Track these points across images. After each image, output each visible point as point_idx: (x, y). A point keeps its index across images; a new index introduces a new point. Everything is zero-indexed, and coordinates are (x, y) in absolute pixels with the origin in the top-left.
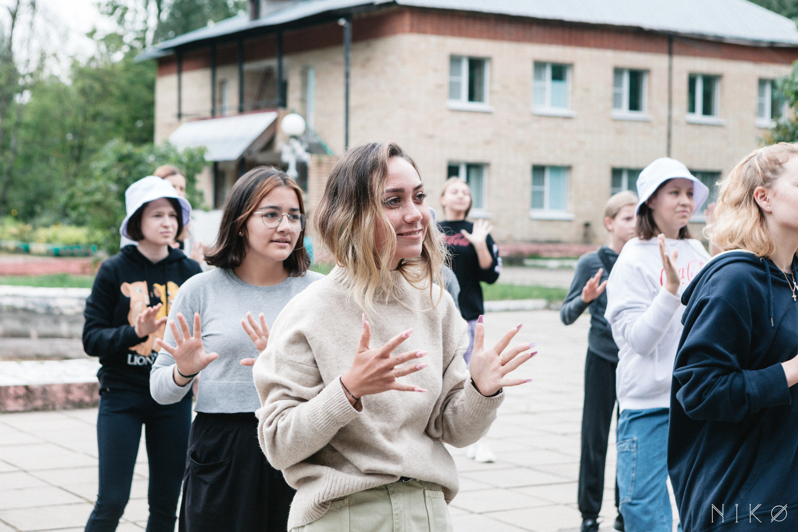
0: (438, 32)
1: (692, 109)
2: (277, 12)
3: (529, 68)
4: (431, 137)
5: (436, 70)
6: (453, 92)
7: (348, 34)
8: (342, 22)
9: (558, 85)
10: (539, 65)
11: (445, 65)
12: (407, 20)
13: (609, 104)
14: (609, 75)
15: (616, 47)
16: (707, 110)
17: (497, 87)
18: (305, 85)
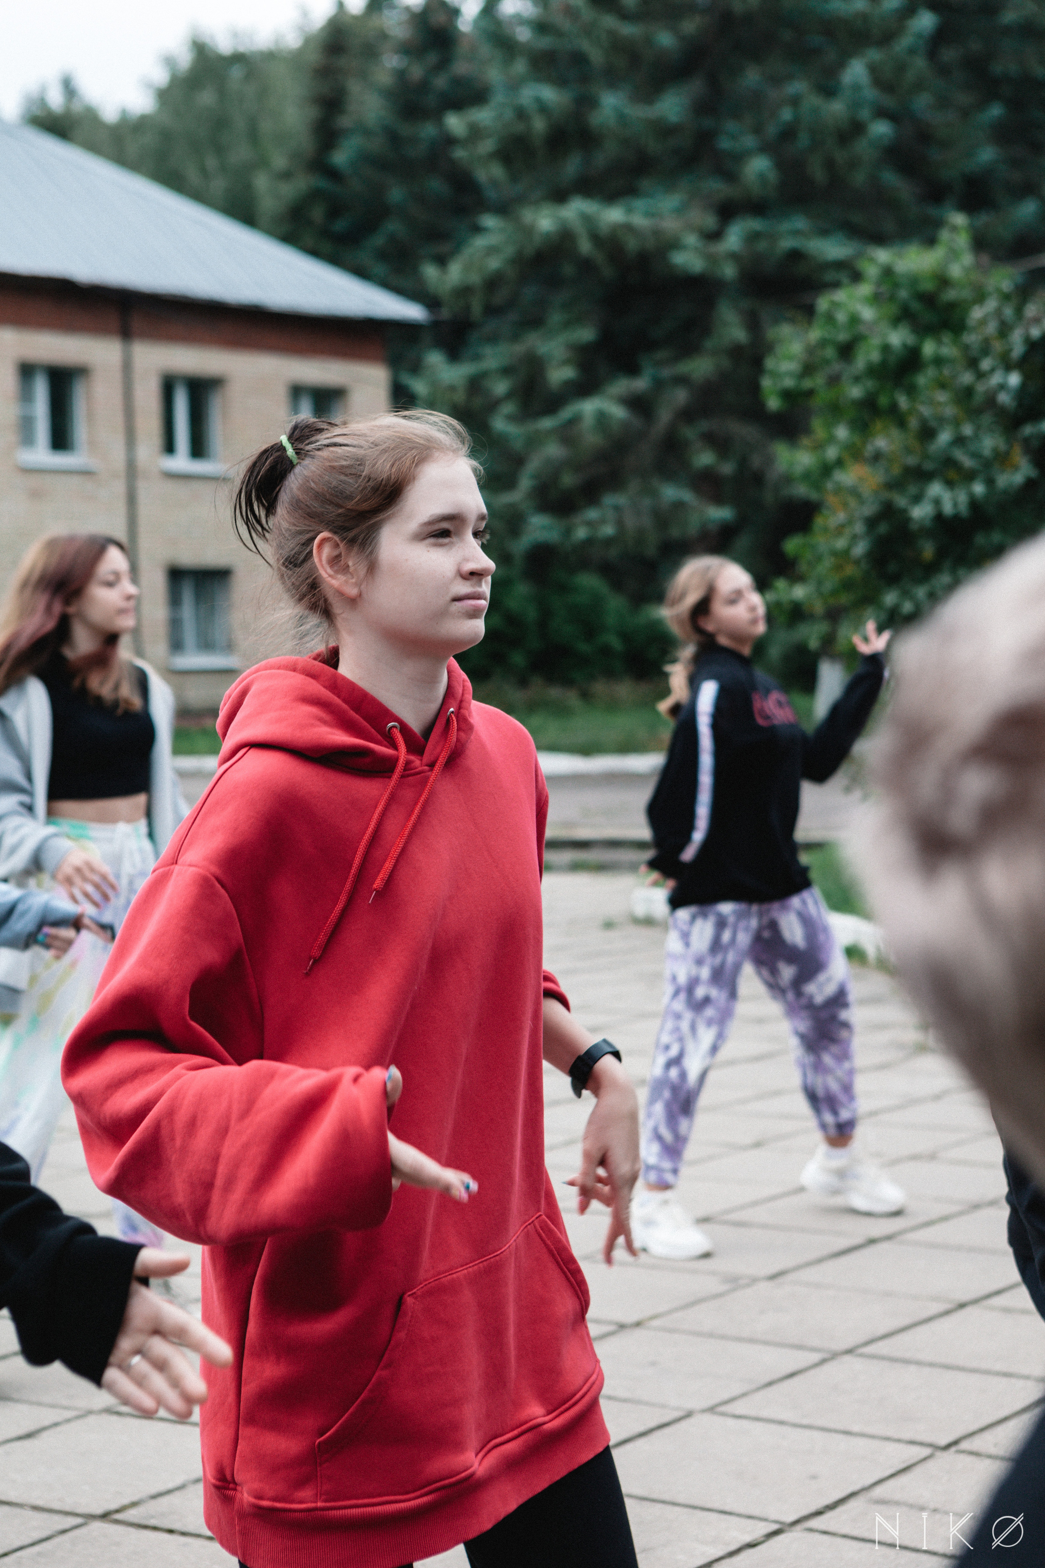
1: (169, 447)
13: (15, 435)
14: (10, 379)
16: (198, 449)
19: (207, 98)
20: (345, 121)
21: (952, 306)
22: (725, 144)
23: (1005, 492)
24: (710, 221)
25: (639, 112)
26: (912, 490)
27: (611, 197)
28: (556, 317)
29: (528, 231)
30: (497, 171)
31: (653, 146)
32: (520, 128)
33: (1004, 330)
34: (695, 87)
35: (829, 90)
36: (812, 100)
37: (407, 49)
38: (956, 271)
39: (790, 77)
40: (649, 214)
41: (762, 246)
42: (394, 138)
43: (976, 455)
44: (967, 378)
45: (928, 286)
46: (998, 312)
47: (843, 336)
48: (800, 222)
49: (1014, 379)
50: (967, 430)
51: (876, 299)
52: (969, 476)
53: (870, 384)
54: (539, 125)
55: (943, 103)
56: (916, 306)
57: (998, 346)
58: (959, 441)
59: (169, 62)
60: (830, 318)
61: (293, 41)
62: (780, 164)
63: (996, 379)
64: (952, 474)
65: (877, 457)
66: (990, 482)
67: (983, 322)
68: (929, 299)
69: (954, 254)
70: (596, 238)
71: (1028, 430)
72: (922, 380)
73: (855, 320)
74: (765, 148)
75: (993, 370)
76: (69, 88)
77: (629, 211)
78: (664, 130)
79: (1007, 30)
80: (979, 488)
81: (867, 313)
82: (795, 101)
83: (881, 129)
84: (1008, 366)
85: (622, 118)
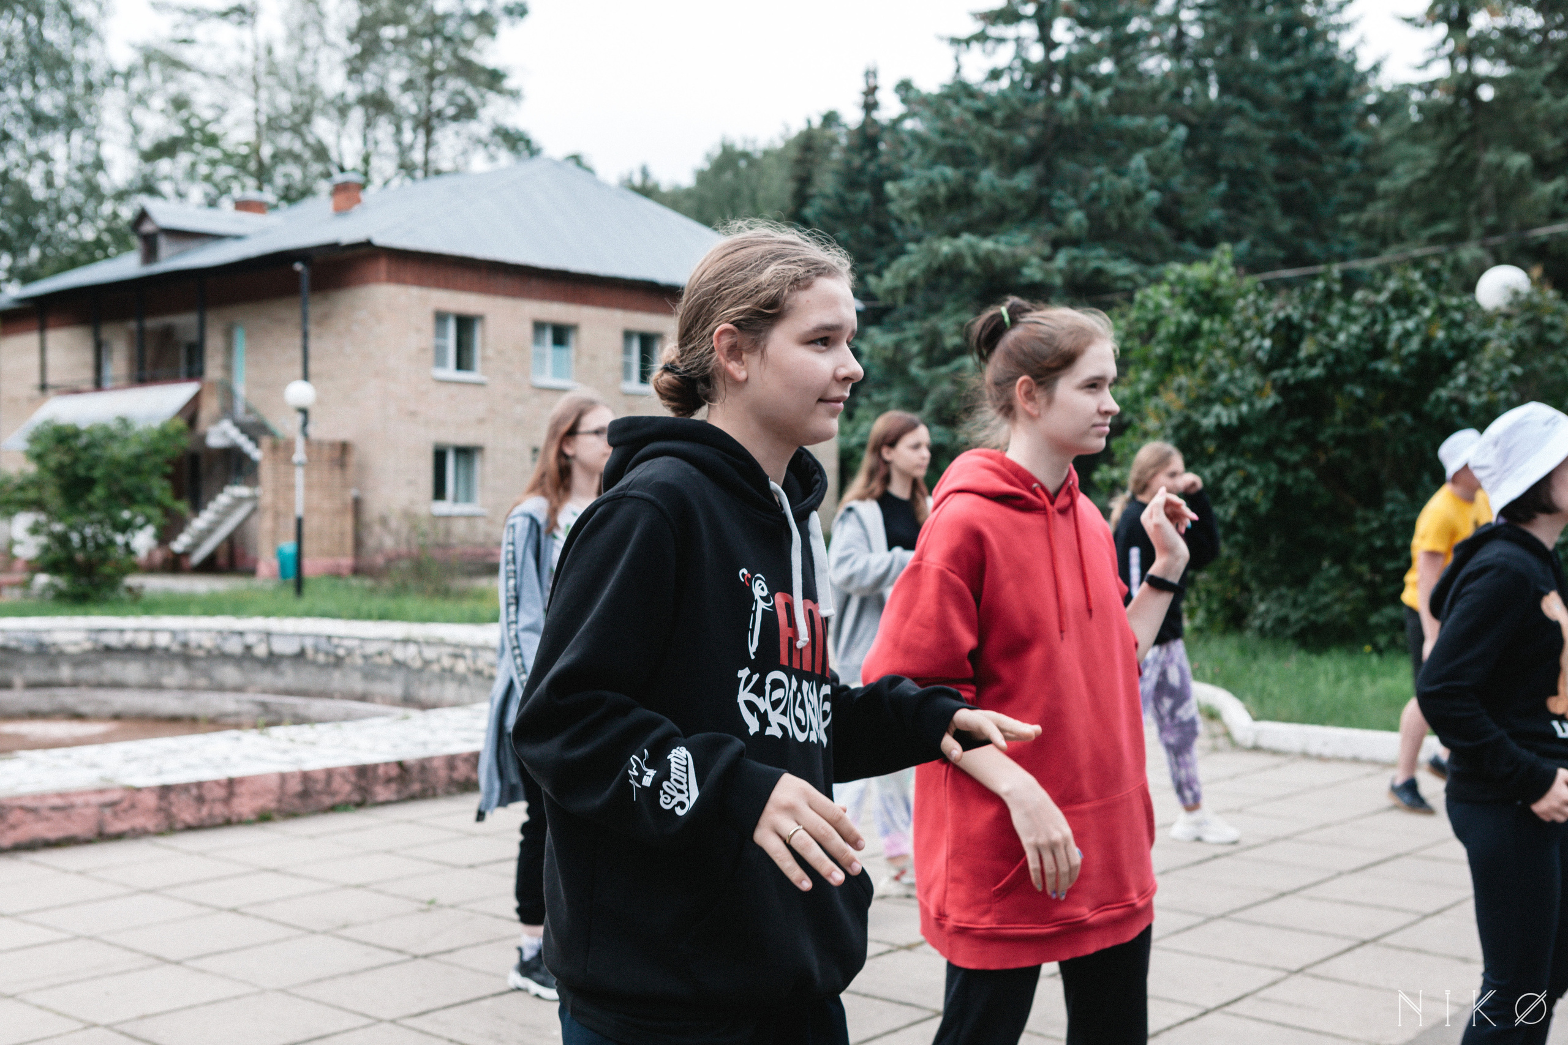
0: (420, 283)
2: (181, 253)
3: (528, 329)
4: (413, 414)
5: (418, 330)
6: (439, 360)
7: (305, 283)
8: (298, 267)
9: (562, 352)
10: (539, 326)
11: (429, 325)
12: (382, 266)
13: (619, 374)
14: (618, 340)
15: (625, 306)
17: (490, 352)
18: (229, 349)
19: (728, 176)
20: (812, 191)
21: (1219, 299)
22: (1055, 203)
23: (1261, 411)
24: (1047, 250)
25: (1006, 183)
26: (1202, 409)
27: (986, 235)
28: (949, 307)
29: (935, 253)
30: (916, 217)
31: (1011, 204)
32: (930, 192)
33: (1260, 313)
34: (1038, 169)
35: (1121, 174)
36: (1110, 178)
37: (850, 149)
38: (1223, 277)
39: (1097, 165)
40: (1008, 244)
41: (1078, 265)
42: (842, 201)
43: (1242, 389)
44: (1235, 342)
45: (1206, 286)
46: (1255, 302)
47: (1151, 316)
48: (1102, 252)
49: (1267, 343)
50: (1238, 373)
51: (1172, 295)
52: (1239, 401)
53: (1168, 346)
54: (942, 190)
55: (1188, 183)
56: (1198, 298)
57: (1256, 322)
58: (1232, 380)
59: (708, 156)
60: (1142, 305)
61: (779, 144)
62: (1089, 217)
63: (1255, 343)
64: (1227, 400)
65: (1179, 390)
66: (1251, 405)
67: (1244, 309)
68: (1206, 295)
69: (1221, 267)
70: (976, 258)
71: (1275, 374)
72: (1202, 343)
73: (1158, 306)
74: (1080, 207)
75: (1253, 338)
76: (645, 173)
77: (997, 242)
78: (1019, 195)
79: (1228, 140)
80: (1244, 408)
81: (1166, 303)
82: (1100, 178)
83: (1153, 196)
84: (1263, 336)
85: (993, 188)
